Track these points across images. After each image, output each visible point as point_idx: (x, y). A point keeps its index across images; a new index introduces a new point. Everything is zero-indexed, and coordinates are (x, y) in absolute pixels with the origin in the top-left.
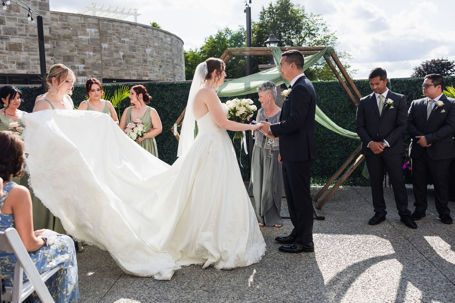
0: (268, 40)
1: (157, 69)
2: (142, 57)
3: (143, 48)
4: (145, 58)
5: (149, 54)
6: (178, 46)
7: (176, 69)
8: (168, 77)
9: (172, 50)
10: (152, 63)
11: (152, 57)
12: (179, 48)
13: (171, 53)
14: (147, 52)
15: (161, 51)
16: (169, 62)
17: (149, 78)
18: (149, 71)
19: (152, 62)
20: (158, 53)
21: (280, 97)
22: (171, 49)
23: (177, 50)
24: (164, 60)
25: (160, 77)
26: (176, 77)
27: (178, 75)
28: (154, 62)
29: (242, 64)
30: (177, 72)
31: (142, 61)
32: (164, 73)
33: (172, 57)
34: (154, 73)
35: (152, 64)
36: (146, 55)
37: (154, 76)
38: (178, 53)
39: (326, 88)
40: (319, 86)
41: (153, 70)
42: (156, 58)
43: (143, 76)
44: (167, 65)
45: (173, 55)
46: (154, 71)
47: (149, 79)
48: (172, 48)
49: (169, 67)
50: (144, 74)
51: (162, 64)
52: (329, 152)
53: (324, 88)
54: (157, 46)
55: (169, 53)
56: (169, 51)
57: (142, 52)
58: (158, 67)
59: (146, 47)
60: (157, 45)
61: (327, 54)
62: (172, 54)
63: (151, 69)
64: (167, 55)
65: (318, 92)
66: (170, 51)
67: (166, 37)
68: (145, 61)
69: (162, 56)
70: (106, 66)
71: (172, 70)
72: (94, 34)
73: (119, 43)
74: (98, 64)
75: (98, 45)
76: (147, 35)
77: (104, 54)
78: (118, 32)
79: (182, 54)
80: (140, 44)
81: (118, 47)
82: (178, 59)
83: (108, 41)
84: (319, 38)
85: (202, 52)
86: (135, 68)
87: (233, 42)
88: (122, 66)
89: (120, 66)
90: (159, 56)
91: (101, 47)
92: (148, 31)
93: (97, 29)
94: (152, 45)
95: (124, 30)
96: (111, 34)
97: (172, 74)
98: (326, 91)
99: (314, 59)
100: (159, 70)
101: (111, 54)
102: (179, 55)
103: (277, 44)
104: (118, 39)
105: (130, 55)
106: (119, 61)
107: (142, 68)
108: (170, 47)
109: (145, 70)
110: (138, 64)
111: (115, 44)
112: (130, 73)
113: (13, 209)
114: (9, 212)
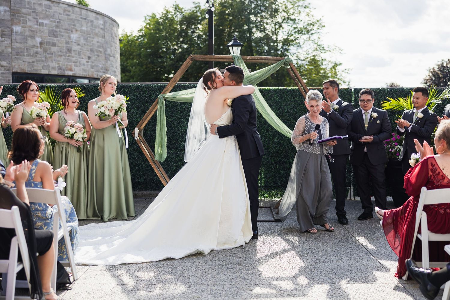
0: (231, 43)
1: (84, 61)
2: (65, 45)
3: (68, 33)
4: (69, 46)
5: (75, 41)
6: (113, 31)
7: (110, 61)
8: (99, 72)
9: (104, 36)
10: (79, 53)
11: (79, 45)
12: (113, 33)
13: (103, 40)
14: (71, 39)
15: (90, 37)
16: (101, 52)
17: (74, 72)
18: (74, 64)
19: (79, 51)
20: (86, 39)
22: (103, 35)
23: (111, 36)
24: (95, 50)
25: (89, 72)
27: (111, 69)
28: (81, 52)
30: (111, 65)
31: (65, 50)
32: (93, 66)
33: (104, 45)
34: (80, 66)
35: (78, 54)
36: (71, 43)
37: (80, 70)
38: (112, 39)
39: (290, 95)
40: (283, 93)
41: (80, 62)
42: (84, 46)
43: (66, 70)
44: (98, 56)
46: (80, 64)
47: (74, 74)
48: (104, 34)
49: (100, 58)
50: (67, 67)
51: (91, 54)
53: (288, 95)
54: (85, 30)
55: (100, 39)
56: (100, 37)
57: (65, 39)
58: (86, 59)
59: (70, 32)
61: (286, 64)
62: (105, 41)
63: (76, 60)
64: (98, 42)
66: (103, 38)
67: (97, 19)
68: (69, 50)
70: (17, 55)
71: (103, 62)
72: (3, 13)
73: (36, 26)
74: (7, 53)
75: (9, 28)
76: (73, 16)
77: (15, 40)
78: (34, 11)
79: (117, 41)
80: (64, 28)
81: (34, 31)
82: (112, 48)
83: (21, 22)
84: (300, 25)
85: (140, 36)
86: (56, 58)
87: (184, 24)
88: (39, 56)
89: (36, 56)
90: (87, 44)
91: (12, 30)
92: (73, 11)
93: (7, 7)
94: (79, 29)
95: (44, 9)
96: (26, 14)
97: (104, 68)
98: (290, 98)
99: (274, 68)
100: (87, 62)
101: (25, 40)
102: (114, 42)
103: (240, 47)
104: (35, 20)
105: (50, 42)
106: (35, 50)
107: (64, 59)
108: (102, 32)
109: (69, 62)
110: (59, 53)
111: (30, 27)
112: (49, 66)
113: (41, 178)
114: (39, 180)
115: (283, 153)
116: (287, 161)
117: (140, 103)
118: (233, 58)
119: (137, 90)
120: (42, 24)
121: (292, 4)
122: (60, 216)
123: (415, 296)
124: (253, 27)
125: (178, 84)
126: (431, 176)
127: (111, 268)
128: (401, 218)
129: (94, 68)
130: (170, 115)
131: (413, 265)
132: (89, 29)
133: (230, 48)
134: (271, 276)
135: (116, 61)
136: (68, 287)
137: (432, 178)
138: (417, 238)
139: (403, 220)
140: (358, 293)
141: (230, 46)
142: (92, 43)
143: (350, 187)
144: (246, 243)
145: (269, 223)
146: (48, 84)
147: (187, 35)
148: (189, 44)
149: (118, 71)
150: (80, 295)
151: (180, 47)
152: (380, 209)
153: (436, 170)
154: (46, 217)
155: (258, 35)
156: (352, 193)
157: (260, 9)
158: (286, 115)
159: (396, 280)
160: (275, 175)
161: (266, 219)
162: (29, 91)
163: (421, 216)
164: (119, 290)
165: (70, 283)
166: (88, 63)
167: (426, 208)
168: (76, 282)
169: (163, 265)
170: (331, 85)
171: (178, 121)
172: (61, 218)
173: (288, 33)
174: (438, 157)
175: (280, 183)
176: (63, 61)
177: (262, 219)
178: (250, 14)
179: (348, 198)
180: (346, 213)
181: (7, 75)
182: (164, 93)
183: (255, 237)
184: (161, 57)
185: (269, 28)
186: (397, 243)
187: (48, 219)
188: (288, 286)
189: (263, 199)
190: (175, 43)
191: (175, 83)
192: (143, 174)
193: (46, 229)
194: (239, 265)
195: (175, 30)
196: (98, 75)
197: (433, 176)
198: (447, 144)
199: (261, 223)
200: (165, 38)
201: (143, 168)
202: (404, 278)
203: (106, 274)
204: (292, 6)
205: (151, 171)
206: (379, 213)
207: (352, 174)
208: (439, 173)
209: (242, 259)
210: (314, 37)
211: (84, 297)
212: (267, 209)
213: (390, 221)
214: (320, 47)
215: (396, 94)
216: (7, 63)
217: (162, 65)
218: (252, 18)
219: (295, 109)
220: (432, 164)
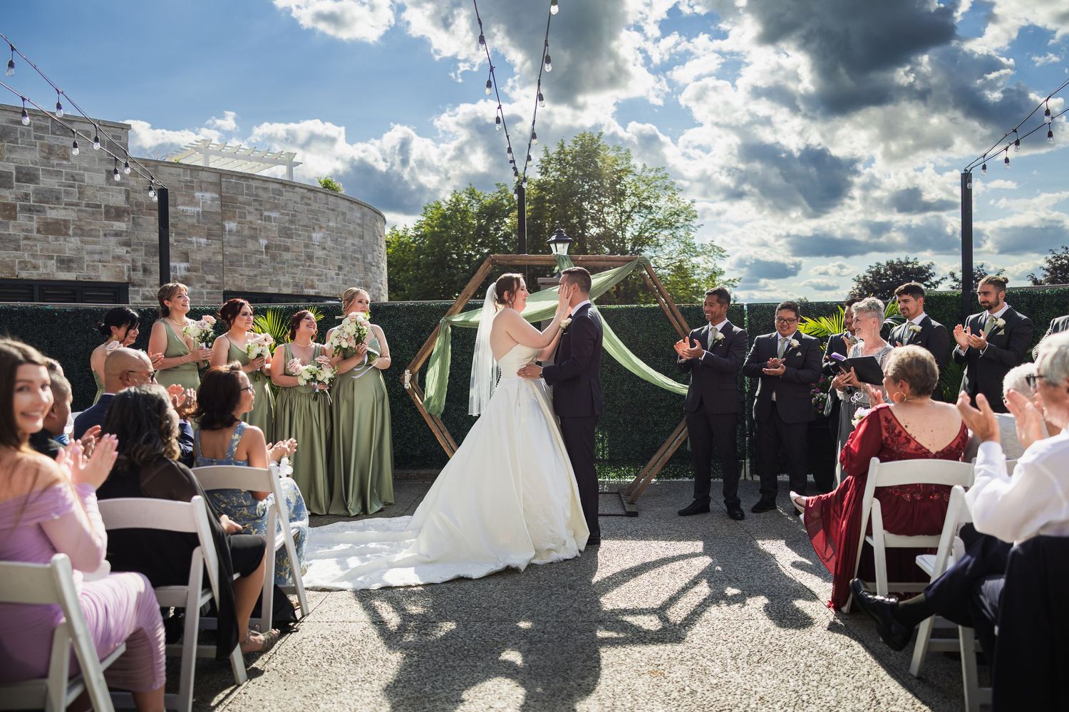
0: (553, 238)
1: (332, 273)
2: (303, 250)
3: (307, 231)
4: (309, 250)
5: (318, 244)
6: (376, 228)
7: (371, 273)
9: (363, 236)
10: (324, 261)
11: (324, 249)
12: (377, 232)
13: (361, 241)
14: (313, 240)
15: (341, 237)
16: (358, 259)
17: (317, 291)
18: (317, 277)
19: (324, 258)
20: (335, 241)
22: (361, 234)
23: (374, 236)
24: (348, 256)
25: (339, 289)
27: (373, 286)
28: (327, 259)
30: (373, 279)
31: (303, 257)
32: (346, 281)
33: (362, 249)
34: (326, 281)
35: (323, 263)
36: (312, 246)
37: (327, 287)
38: (374, 241)
39: (647, 317)
40: (636, 314)
41: (326, 275)
42: (332, 250)
43: (306, 288)
44: (354, 265)
45: (366, 245)
46: (326, 278)
47: (318, 293)
48: (363, 232)
50: (306, 283)
51: (343, 263)
53: (643, 317)
54: (333, 227)
55: (356, 241)
56: (357, 238)
57: (304, 240)
58: (336, 270)
59: (312, 229)
60: (335, 226)
61: (639, 267)
62: (364, 243)
63: (320, 273)
64: (353, 245)
66: (360, 238)
67: (351, 210)
68: (310, 257)
69: (343, 248)
70: (231, 265)
71: (362, 275)
72: (209, 202)
73: (260, 222)
74: (216, 262)
75: (218, 224)
76: (315, 206)
77: (228, 242)
78: (257, 199)
80: (301, 223)
81: (256, 229)
82: (375, 253)
83: (237, 216)
84: (659, 216)
85: (417, 236)
86: (290, 270)
87: (484, 218)
88: (263, 266)
89: (260, 267)
90: (337, 248)
91: (223, 228)
92: (315, 198)
93: (216, 192)
94: (324, 225)
95: (271, 195)
96: (244, 204)
98: (646, 322)
99: (620, 274)
100: (338, 274)
101: (242, 243)
102: (377, 245)
103: (568, 244)
104: (258, 212)
105: (280, 245)
106: (259, 257)
107: (302, 270)
108: (359, 229)
109: (309, 275)
110: (295, 262)
111: (251, 222)
112: (279, 281)
113: (248, 454)
114: (245, 457)
118: (557, 259)
119: (409, 312)
120: (268, 219)
121: (646, 184)
122: (278, 511)
123: (866, 641)
124: (587, 219)
126: (886, 438)
127: (364, 596)
128: (834, 509)
131: (863, 589)
132: (339, 225)
133: (553, 246)
134: (622, 606)
135: (381, 273)
136: (292, 627)
137: (889, 441)
138: (865, 543)
139: (839, 513)
140: (769, 636)
141: (552, 242)
142: (344, 245)
144: (580, 551)
145: (618, 518)
146: (272, 306)
147: (487, 234)
148: (491, 247)
150: (312, 641)
151: (478, 252)
152: (798, 496)
153: (895, 429)
154: (255, 514)
155: (594, 231)
156: (748, 470)
157: (597, 193)
159: (831, 614)
160: (624, 442)
161: (613, 513)
162: (240, 315)
163: (872, 507)
164: (372, 632)
165: (296, 621)
167: (880, 493)
168: (306, 619)
169: (448, 588)
172: (280, 515)
173: (640, 228)
175: (634, 455)
176: (301, 274)
177: (606, 512)
178: (582, 200)
179: (742, 478)
180: (740, 501)
181: (216, 296)
182: (449, 315)
183: (594, 542)
184: (450, 267)
185: (611, 220)
186: (830, 552)
187: (258, 518)
188: (652, 624)
189: (607, 480)
190: (470, 246)
191: (467, 300)
193: (256, 533)
194: (570, 589)
195: (470, 226)
197: (889, 439)
198: (910, 387)
199: (605, 518)
200: (456, 239)
202: (845, 609)
203: (355, 605)
204: (645, 187)
206: (798, 501)
207: (747, 439)
208: (900, 432)
210: (682, 232)
211: (317, 644)
212: (613, 496)
213: (816, 514)
214: (689, 248)
215: (814, 312)
216: (216, 278)
218: (586, 205)
220: (886, 419)
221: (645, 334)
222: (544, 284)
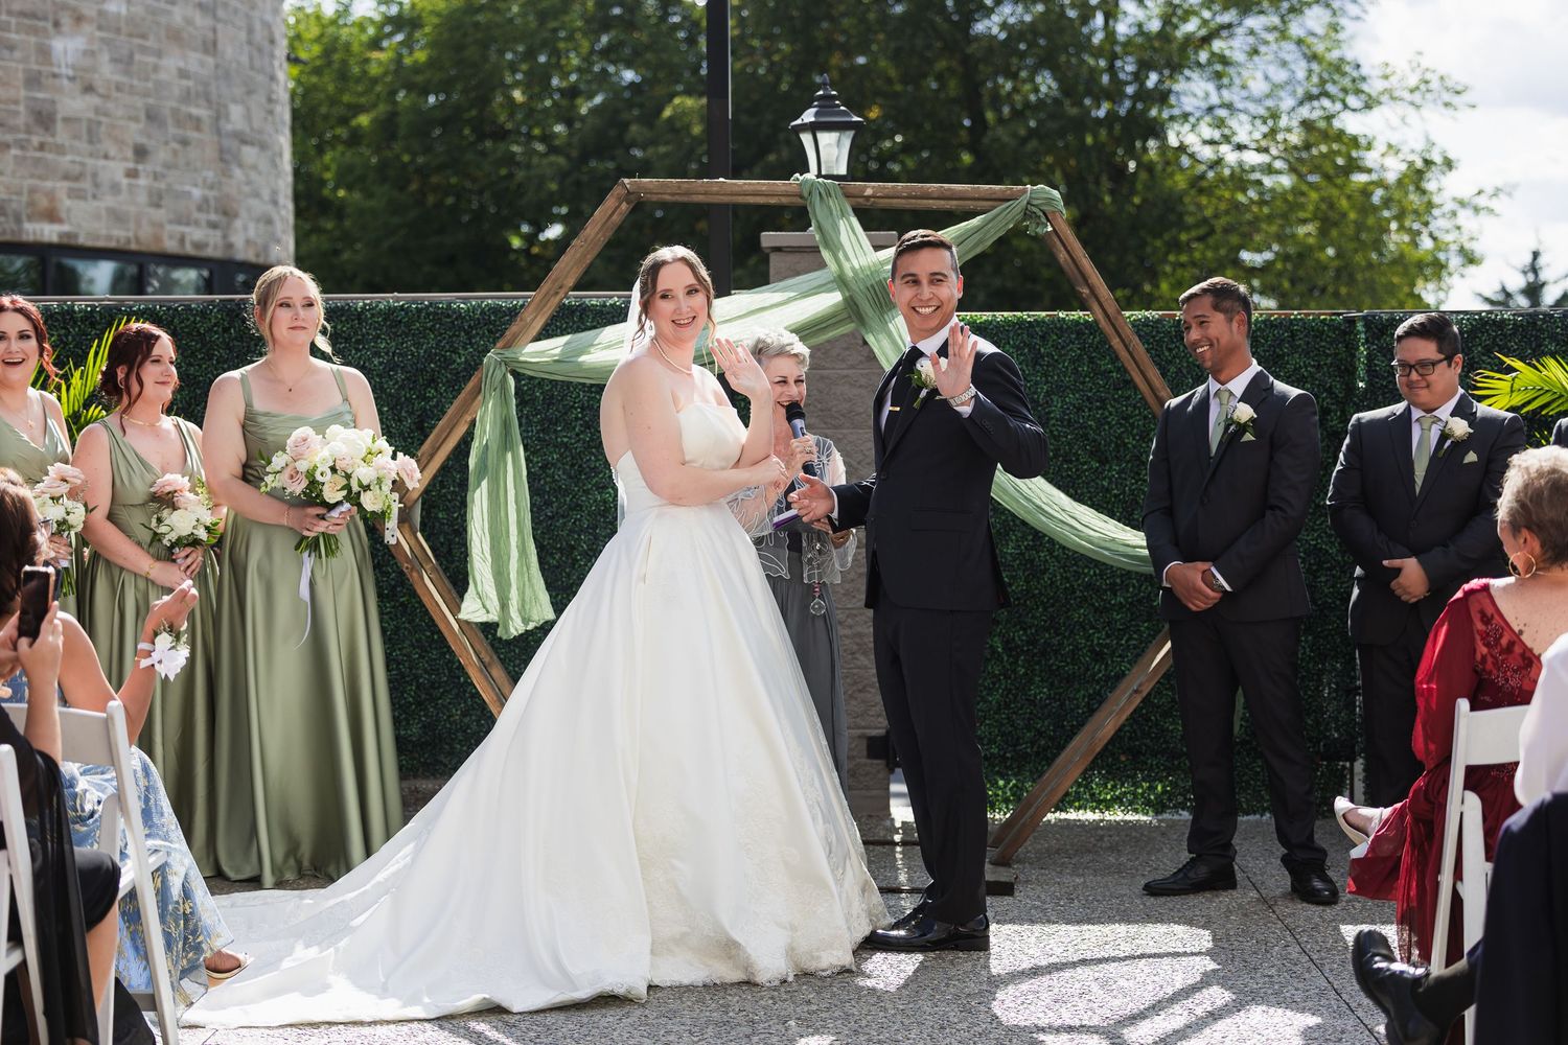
0: (809, 116)
1: (115, 170)
2: (23, 93)
3: (35, 31)
4: (40, 95)
5: (70, 73)
6: (256, 14)
7: (240, 166)
8: (188, 224)
9: (215, 43)
10: (90, 131)
11: (89, 89)
12: (258, 26)
13: (210, 60)
14: (54, 60)
15: (144, 50)
16: (197, 123)
17: (66, 228)
18: (66, 184)
19: (90, 121)
20: (125, 62)
21: (861, 386)
22: (210, 35)
23: (250, 42)
24: (167, 112)
25: (138, 224)
26: (238, 224)
27: (249, 210)
28: (99, 123)
29: (688, 127)
30: (246, 189)
31: (22, 119)
32: (160, 197)
33: (213, 88)
34: (94, 197)
35: (85, 137)
36: (51, 81)
37: (98, 217)
38: (251, 58)
39: (1075, 347)
40: (1043, 338)
41: (95, 175)
42: (115, 94)
43: (30, 218)
44: (185, 142)
45: (224, 74)
46: (96, 185)
47: (68, 235)
48: (215, 31)
49: (193, 153)
50: (31, 204)
51: (149, 136)
52: (1092, 651)
53: (1063, 347)
54: (119, 14)
55: (194, 61)
56: (195, 50)
57: (25, 60)
58: (125, 159)
59: (49, 25)
60: (124, 11)
61: (1031, 217)
62: (217, 66)
63: (77, 169)
64: (183, 74)
65: (1036, 363)
66: (206, 51)
68: (44, 119)
69: (150, 85)
71: (210, 175)
79: (276, 63)
80: (17, 7)
82: (254, 100)
85: (388, 20)
90: (131, 86)
94: (90, 10)
97: (212, 203)
98: (1073, 361)
99: (977, 237)
100: (132, 174)
102: (260, 71)
103: (851, 133)
107: (20, 161)
108: (200, 20)
109: (40, 178)
115: (1045, 609)
116: (1060, 644)
117: (402, 387)
118: (806, 194)
119: (391, 327)
122: (124, 810)
125: (573, 298)
126: (1484, 657)
129: (163, 203)
130: (539, 439)
133: (806, 139)
135: (274, 165)
137: (1489, 665)
141: (805, 127)
142: (153, 76)
143: (1353, 761)
149: (282, 219)
153: (1501, 636)
158: (1054, 437)
160: (1007, 706)
163: (1462, 812)
166: (133, 181)
170: (1216, 308)
171: (573, 465)
172: (126, 819)
174: (1506, 588)
175: (1033, 743)
176: (14, 172)
182: (507, 346)
191: (561, 295)
192: (419, 704)
196: (182, 240)
198: (1542, 545)
201: (416, 677)
205: (455, 691)
206: (1350, 818)
209: (814, 1007)
217: (503, 172)
219: (1098, 408)
220: (1486, 619)
221: (1071, 398)
222: (778, 249)
